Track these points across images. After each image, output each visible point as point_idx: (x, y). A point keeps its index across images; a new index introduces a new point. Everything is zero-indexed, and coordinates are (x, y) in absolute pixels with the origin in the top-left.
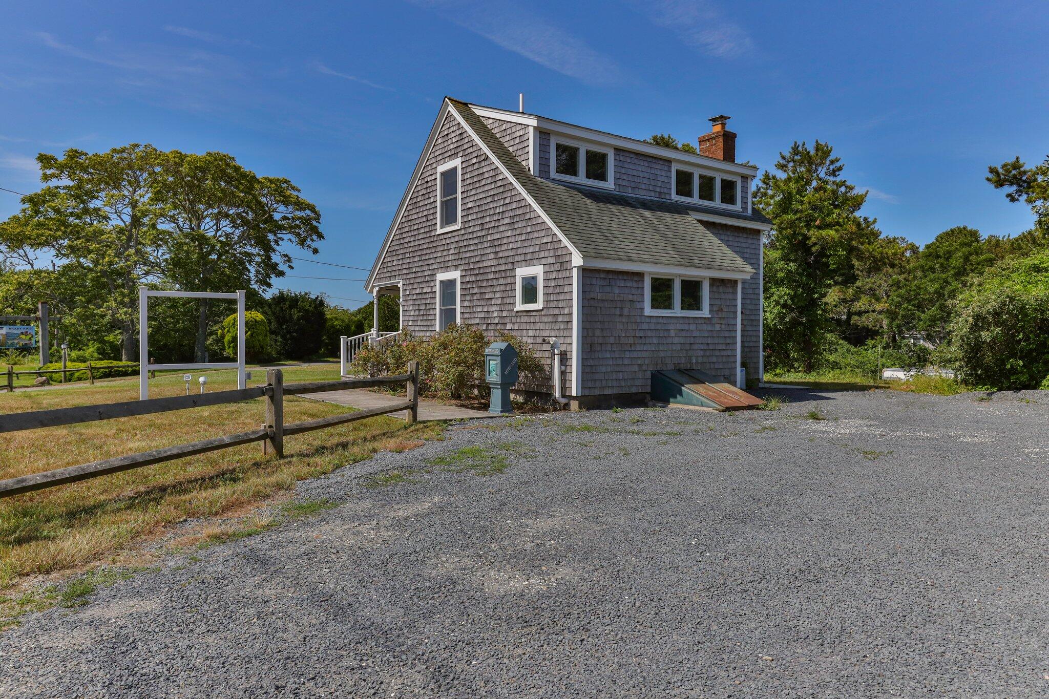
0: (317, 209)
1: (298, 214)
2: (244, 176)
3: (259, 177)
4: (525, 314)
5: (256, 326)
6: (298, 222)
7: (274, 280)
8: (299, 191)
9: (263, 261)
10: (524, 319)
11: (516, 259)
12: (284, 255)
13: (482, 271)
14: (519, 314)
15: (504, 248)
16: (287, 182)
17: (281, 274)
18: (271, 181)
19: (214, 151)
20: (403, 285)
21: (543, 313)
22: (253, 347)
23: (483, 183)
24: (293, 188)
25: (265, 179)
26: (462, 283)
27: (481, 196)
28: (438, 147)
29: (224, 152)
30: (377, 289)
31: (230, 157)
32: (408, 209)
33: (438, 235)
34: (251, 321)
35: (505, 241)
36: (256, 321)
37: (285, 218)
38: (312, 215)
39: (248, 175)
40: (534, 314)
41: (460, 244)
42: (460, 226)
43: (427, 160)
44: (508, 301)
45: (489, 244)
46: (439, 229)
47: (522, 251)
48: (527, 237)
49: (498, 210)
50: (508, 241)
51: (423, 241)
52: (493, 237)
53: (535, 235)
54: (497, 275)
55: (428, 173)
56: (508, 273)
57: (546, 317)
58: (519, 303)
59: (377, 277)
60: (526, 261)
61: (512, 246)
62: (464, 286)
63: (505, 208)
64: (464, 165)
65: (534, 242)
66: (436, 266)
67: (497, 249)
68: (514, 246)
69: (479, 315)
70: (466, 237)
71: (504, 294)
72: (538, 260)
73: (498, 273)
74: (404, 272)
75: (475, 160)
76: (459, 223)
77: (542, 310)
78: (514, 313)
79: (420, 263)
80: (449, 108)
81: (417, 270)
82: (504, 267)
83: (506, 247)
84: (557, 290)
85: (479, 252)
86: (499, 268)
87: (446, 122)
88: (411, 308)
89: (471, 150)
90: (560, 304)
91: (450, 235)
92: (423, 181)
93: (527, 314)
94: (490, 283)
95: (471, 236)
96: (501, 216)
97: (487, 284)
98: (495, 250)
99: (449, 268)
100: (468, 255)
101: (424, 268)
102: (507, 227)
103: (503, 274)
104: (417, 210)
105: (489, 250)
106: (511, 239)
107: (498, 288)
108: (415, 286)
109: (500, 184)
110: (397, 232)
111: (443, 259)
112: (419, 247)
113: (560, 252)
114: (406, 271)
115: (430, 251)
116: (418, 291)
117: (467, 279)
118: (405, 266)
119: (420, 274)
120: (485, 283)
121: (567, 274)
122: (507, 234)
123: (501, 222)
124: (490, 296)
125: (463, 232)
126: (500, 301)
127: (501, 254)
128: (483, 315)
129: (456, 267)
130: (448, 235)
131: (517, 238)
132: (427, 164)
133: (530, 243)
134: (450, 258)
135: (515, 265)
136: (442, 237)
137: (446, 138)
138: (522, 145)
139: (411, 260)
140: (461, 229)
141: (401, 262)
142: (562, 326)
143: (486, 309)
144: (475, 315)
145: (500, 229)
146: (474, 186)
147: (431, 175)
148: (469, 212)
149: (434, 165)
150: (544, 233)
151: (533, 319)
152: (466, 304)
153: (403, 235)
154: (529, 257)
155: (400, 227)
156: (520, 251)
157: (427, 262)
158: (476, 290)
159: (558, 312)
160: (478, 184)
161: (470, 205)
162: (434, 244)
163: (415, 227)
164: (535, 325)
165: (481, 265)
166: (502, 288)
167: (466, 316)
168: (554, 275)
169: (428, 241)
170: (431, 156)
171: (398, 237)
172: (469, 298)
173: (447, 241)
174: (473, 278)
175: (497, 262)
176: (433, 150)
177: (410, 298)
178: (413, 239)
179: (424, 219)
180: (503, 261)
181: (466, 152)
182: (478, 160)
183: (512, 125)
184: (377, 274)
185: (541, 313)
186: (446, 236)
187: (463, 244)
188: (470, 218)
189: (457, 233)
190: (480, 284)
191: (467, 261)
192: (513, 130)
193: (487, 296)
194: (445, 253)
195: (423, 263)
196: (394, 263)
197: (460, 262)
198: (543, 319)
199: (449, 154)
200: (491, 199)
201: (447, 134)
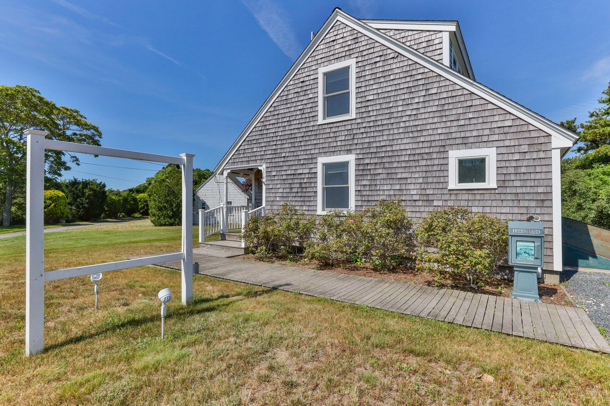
0: (100, 130)
1: (85, 132)
2: (47, 103)
3: (58, 106)
4: (465, 192)
5: (58, 200)
6: (83, 137)
7: (63, 172)
8: (86, 118)
9: (55, 160)
10: (465, 197)
11: (448, 142)
12: (73, 157)
13: (390, 154)
14: (452, 192)
15: (425, 133)
16: (77, 112)
17: (68, 168)
18: (67, 110)
19: (23, 85)
20: (267, 168)
21: (497, 191)
22: (56, 214)
23: (392, 77)
24: (81, 116)
25: (63, 108)
26: (358, 165)
27: (389, 89)
28: (320, 52)
29: (30, 86)
30: (229, 171)
31: (36, 91)
32: (275, 104)
33: (319, 125)
34: (55, 197)
35: (428, 127)
36: (58, 197)
37: (75, 134)
38: (96, 133)
39: (50, 104)
40: (476, 192)
41: (355, 132)
42: (354, 116)
43: (304, 64)
44: (435, 180)
45: (401, 130)
46: (320, 120)
47: (458, 135)
48: (467, 122)
49: (416, 100)
50: (433, 126)
51: (296, 131)
52: (407, 124)
53: (480, 120)
54: (416, 158)
55: (304, 75)
56: (435, 156)
57: (502, 195)
58: (453, 183)
59: (230, 161)
60: (465, 144)
61: (439, 131)
62: (361, 168)
63: (427, 98)
64: (360, 64)
65: (479, 126)
66: (317, 151)
67: (416, 134)
68: (444, 131)
69: (386, 193)
70: (364, 125)
71: (429, 175)
72: (487, 143)
73: (416, 156)
74: (268, 157)
75: (378, 59)
76: (353, 114)
77: (495, 189)
78: (446, 192)
79: (292, 149)
80: (339, 18)
81: (287, 155)
82: (427, 151)
83: (431, 132)
84: (523, 170)
85: (385, 138)
86: (418, 151)
87: (332, 31)
88: (278, 186)
89: (372, 51)
90: (529, 183)
91: (338, 125)
92: (297, 82)
93: (468, 192)
94: (403, 165)
95: (372, 124)
96: (420, 105)
97: (399, 166)
98: (411, 135)
99: (336, 153)
100: (367, 140)
101: (299, 153)
102: (432, 115)
103: (426, 157)
104: (288, 106)
105: (402, 136)
106: (438, 125)
107: (418, 169)
108: (285, 168)
109: (420, 77)
110: (259, 125)
111: (327, 145)
112: (291, 136)
113: (527, 135)
114: (271, 156)
115: (307, 138)
116: (289, 172)
117: (367, 161)
118: (270, 152)
119: (291, 158)
120: (395, 165)
121: (542, 155)
122: (430, 121)
123: (422, 111)
124: (404, 176)
125: (359, 121)
126: (421, 181)
127: (422, 139)
128: (392, 193)
129: (349, 151)
130: (335, 125)
131: (449, 124)
132: (303, 67)
133: (472, 127)
134: (339, 144)
135: (447, 148)
136: (326, 126)
137: (332, 44)
138: (431, 48)
139: (279, 147)
140: (355, 119)
141: (264, 149)
142: (533, 204)
143: (398, 187)
144: (378, 192)
145: (419, 117)
146: (377, 81)
147: (309, 76)
148: (369, 103)
149: (314, 68)
150: (497, 118)
151: (478, 197)
152: (364, 183)
153: (268, 127)
154: (471, 140)
155: (262, 120)
156: (454, 136)
157: (303, 148)
158: (380, 171)
159: (524, 190)
160: (382, 80)
161: (371, 98)
162: (313, 133)
163: (285, 120)
164: (481, 202)
165: (389, 149)
166: (424, 169)
167: (364, 193)
168: (517, 157)
169: (304, 130)
170: (310, 60)
171: (260, 129)
172: (369, 178)
173: (334, 130)
174: (376, 161)
175: (415, 146)
176: (313, 55)
177: (276, 178)
178: (281, 129)
179: (298, 113)
180: (426, 145)
181: (364, 53)
182: (383, 58)
183: (415, 32)
184: (231, 159)
185: (493, 192)
186: (332, 125)
187: (358, 131)
188: (370, 109)
189: (349, 122)
190: (387, 165)
191: (366, 146)
192: (416, 37)
193: (399, 176)
194: (330, 140)
195: (297, 149)
196: (255, 150)
197: (354, 147)
198: (498, 197)
199: (337, 56)
200: (405, 91)
201: (334, 41)
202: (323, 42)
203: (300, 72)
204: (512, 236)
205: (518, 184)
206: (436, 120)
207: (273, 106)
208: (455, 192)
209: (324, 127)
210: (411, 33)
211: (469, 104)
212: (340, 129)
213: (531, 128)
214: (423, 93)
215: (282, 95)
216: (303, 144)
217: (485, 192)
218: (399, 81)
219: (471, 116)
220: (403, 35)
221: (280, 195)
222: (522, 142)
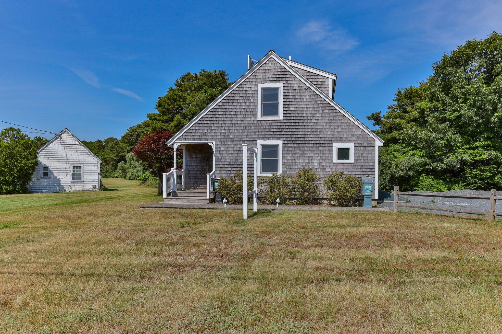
4: (340, 164)
10: (341, 167)
11: (333, 139)
13: (303, 142)
14: (335, 164)
15: (322, 133)
20: (217, 144)
21: (354, 164)
23: (305, 100)
26: (284, 147)
27: (303, 106)
28: (259, 74)
30: (179, 144)
32: (224, 101)
33: (258, 120)
35: (324, 130)
40: (345, 164)
41: (282, 127)
42: (282, 118)
43: (247, 78)
44: (327, 158)
45: (309, 130)
46: (259, 117)
47: (338, 136)
48: (342, 130)
49: (318, 115)
50: (326, 130)
51: (241, 122)
52: (313, 127)
53: (348, 130)
54: (317, 145)
55: (247, 86)
56: (327, 145)
57: (356, 166)
58: (335, 160)
59: (181, 137)
60: (341, 140)
61: (329, 133)
62: (286, 149)
63: (323, 115)
64: (286, 88)
65: (347, 133)
66: (256, 137)
67: (317, 133)
68: (331, 133)
69: (301, 164)
70: (288, 124)
71: (324, 155)
72: (350, 141)
73: (317, 144)
74: (218, 137)
75: (297, 88)
76: (281, 116)
77: (353, 163)
78: (332, 164)
79: (237, 134)
80: (272, 56)
81: (234, 137)
82: (323, 142)
83: (325, 133)
84: (365, 155)
85: (301, 133)
86: (318, 142)
87: (267, 62)
88: (226, 158)
89: (293, 82)
90: (367, 161)
91: (271, 122)
92: (241, 89)
93: (342, 164)
94: (310, 149)
95: (293, 124)
96: (320, 118)
97: (308, 149)
98: (315, 133)
99: (270, 139)
100: (290, 133)
101: (243, 137)
102: (325, 124)
103: (322, 145)
104: (235, 104)
105: (310, 133)
106: (328, 130)
107: (318, 152)
108: (232, 146)
109: (319, 103)
110: (209, 113)
111: (264, 133)
112: (237, 125)
113: (366, 139)
114: (220, 137)
115: (249, 128)
116: (235, 149)
117: (290, 145)
118: (219, 134)
119: (237, 140)
120: (306, 149)
121: (372, 148)
122: (325, 127)
123: (320, 121)
124: (311, 155)
125: (285, 121)
126: (319, 158)
127: (320, 136)
128: (304, 164)
129: (279, 139)
130: (269, 122)
131: (333, 130)
132: (246, 80)
133: (344, 133)
134: (272, 133)
135: (332, 142)
136: (263, 122)
137: (267, 71)
138: (323, 86)
139: (227, 131)
140: (283, 120)
141: (214, 131)
142: (368, 170)
143: (307, 161)
144: (296, 163)
145: (319, 124)
146: (296, 100)
147: (251, 87)
148: (291, 112)
149: (254, 83)
150: (354, 130)
151: (346, 167)
152: (288, 158)
153: (217, 116)
154: (344, 139)
155: (213, 110)
156: (336, 136)
157: (246, 134)
158: (298, 151)
159: (365, 164)
160: (299, 100)
161: (293, 109)
162: (254, 125)
163: (232, 113)
164: (347, 169)
165: (302, 139)
166: (321, 152)
167: (288, 164)
168: (362, 148)
169: (247, 122)
170: (252, 77)
171: (210, 116)
172: (291, 155)
173: (268, 124)
174: (295, 145)
175: (316, 139)
176: (254, 74)
177: (224, 152)
178: (229, 119)
179: (242, 110)
180: (322, 139)
181: (289, 82)
182: (300, 88)
183: (315, 75)
184: (182, 135)
185: (352, 164)
186: (267, 122)
187: (284, 127)
188: (292, 115)
189: (279, 122)
190: (302, 149)
191: (289, 136)
192: (316, 77)
193: (308, 155)
194: (266, 130)
195: (241, 134)
196: (206, 131)
197: (282, 137)
198: (354, 167)
199: (271, 79)
200: (311, 109)
201: (268, 69)
202: (261, 68)
203: (244, 83)
204: (364, 183)
205: (362, 161)
206: (327, 127)
207: (221, 102)
208: (336, 164)
209: (261, 122)
210: (313, 74)
211: (343, 121)
212: (273, 124)
213: (368, 136)
214: (321, 112)
215: (229, 95)
216: (246, 131)
217: (349, 164)
218: (308, 103)
219: (343, 127)
220: (308, 74)
221: (228, 163)
222: (364, 142)
